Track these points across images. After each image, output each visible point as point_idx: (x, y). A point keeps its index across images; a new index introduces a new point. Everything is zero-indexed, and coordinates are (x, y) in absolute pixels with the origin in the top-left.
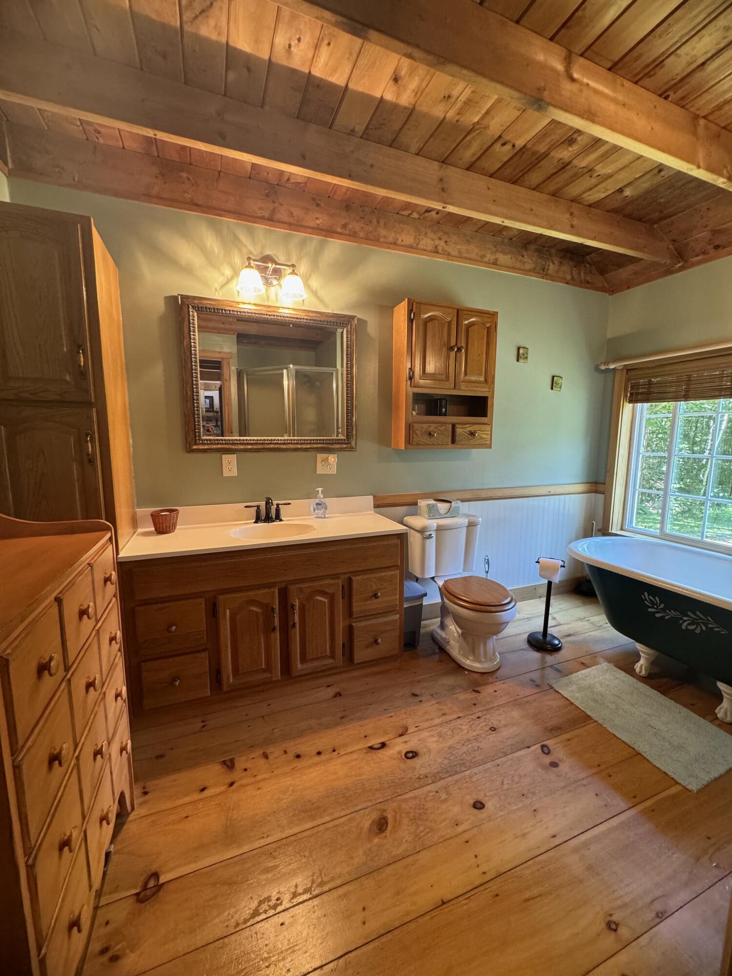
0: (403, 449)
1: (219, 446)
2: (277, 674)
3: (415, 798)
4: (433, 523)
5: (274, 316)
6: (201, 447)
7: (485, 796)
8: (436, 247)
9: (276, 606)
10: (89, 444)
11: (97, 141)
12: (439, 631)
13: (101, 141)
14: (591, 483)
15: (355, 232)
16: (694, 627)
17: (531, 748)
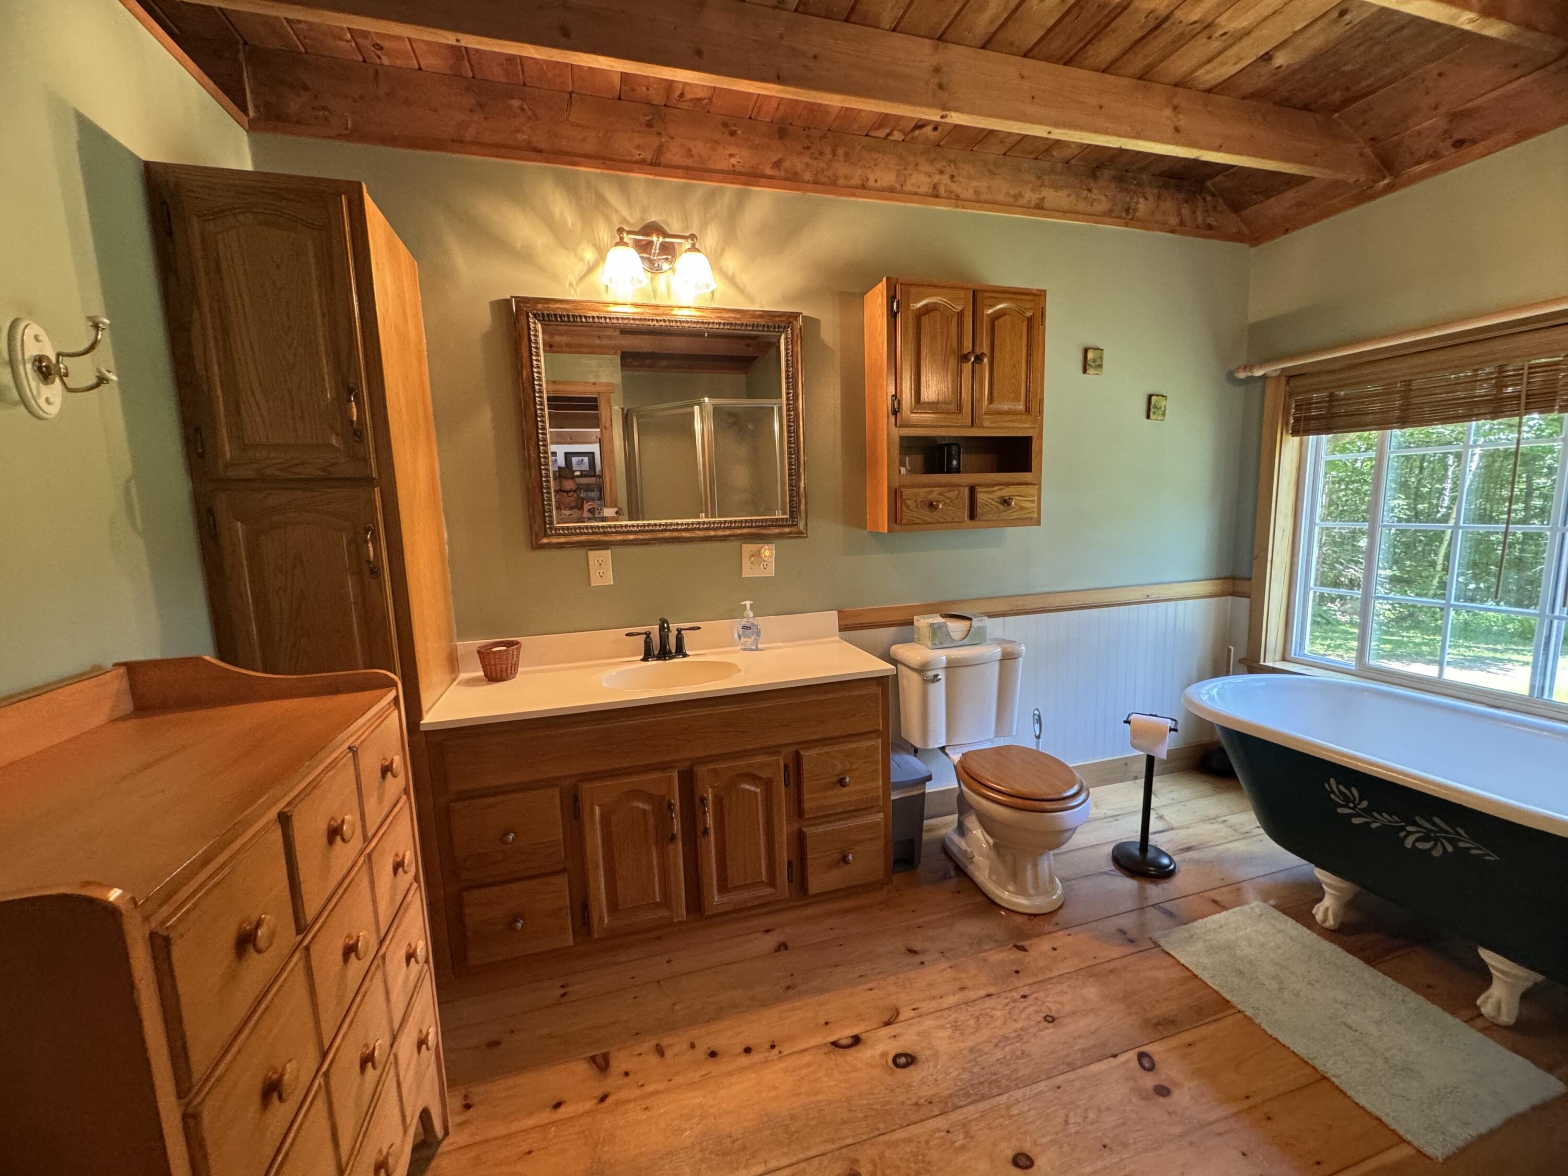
0: (886, 531)
1: (583, 538)
2: (681, 912)
3: (909, 1140)
4: (941, 656)
5: (665, 321)
6: (555, 540)
7: (1035, 1144)
8: (935, 187)
9: (676, 801)
10: (370, 545)
11: (378, 61)
12: (956, 838)
13: (385, 61)
14: (1224, 578)
15: (796, 174)
16: (1429, 845)
17: (1119, 1057)
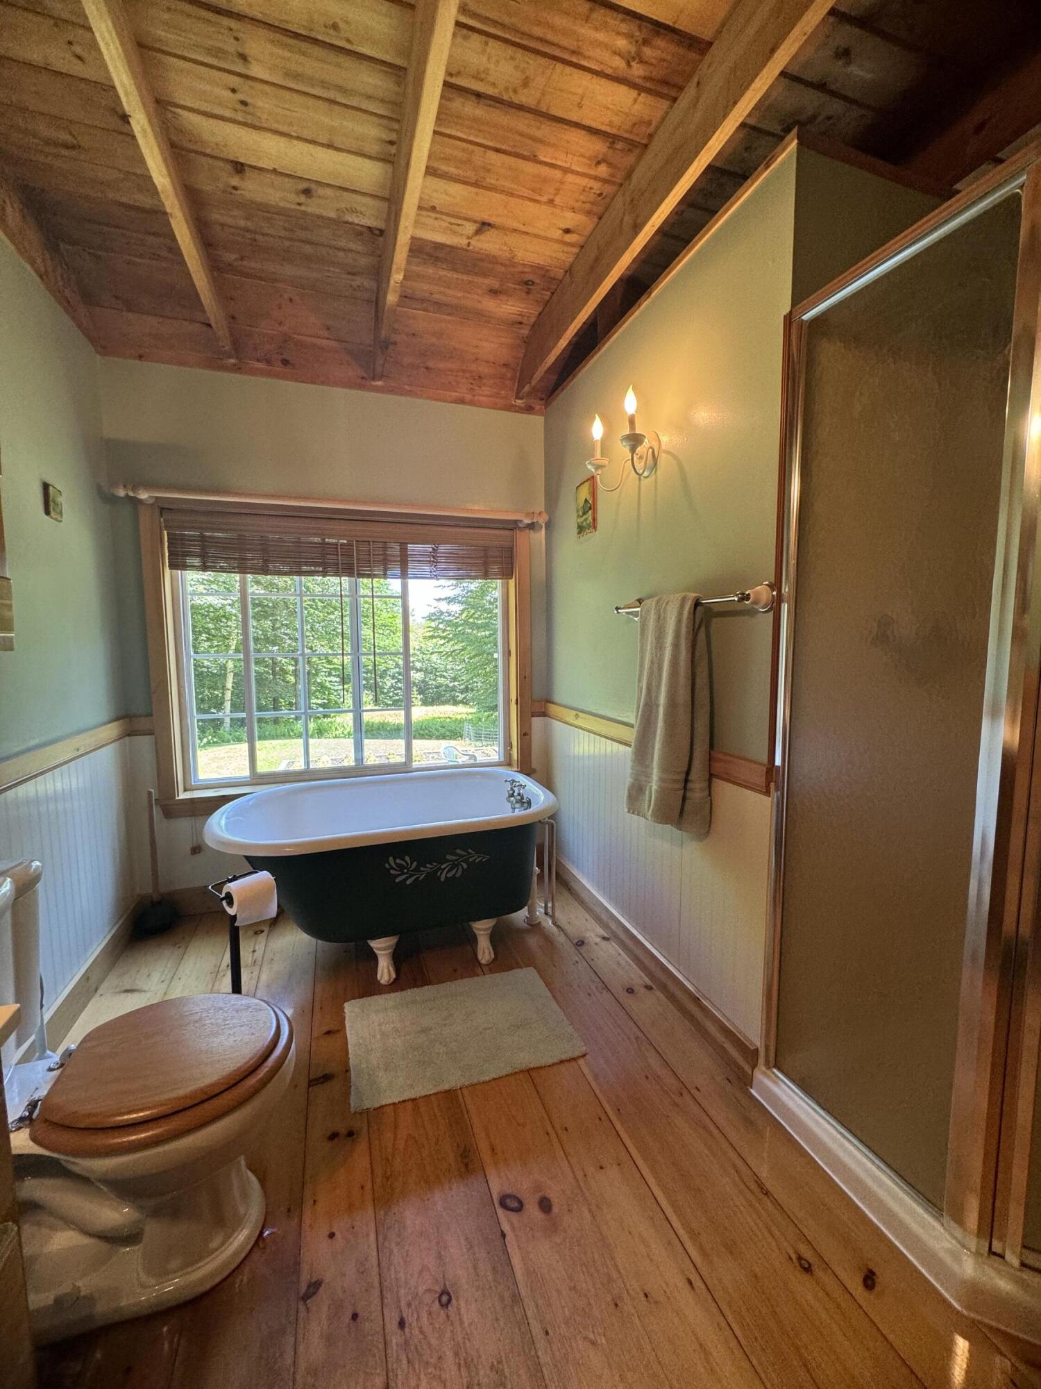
14: (123, 718)
16: (455, 871)
17: (505, 1231)
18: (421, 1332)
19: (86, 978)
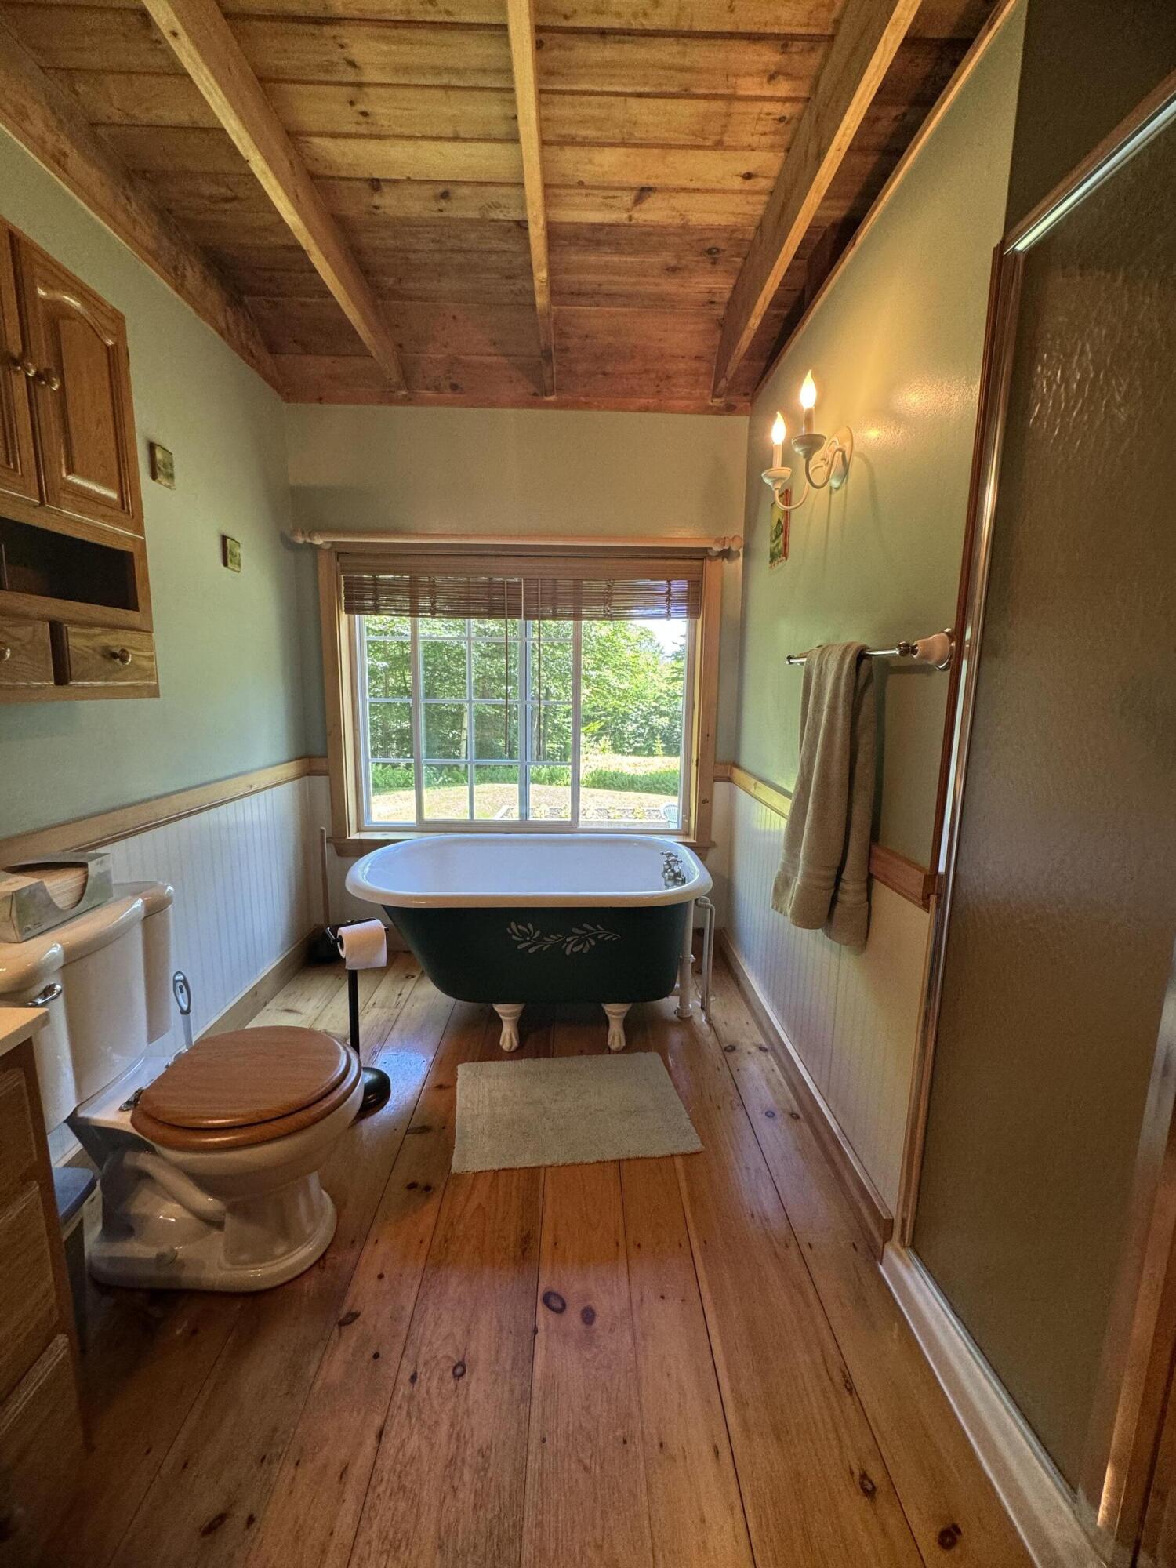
4: (50, 948)
12: (119, 1249)
14: (301, 759)
16: (581, 946)
17: (539, 1327)
18: (428, 1392)
19: (255, 992)
